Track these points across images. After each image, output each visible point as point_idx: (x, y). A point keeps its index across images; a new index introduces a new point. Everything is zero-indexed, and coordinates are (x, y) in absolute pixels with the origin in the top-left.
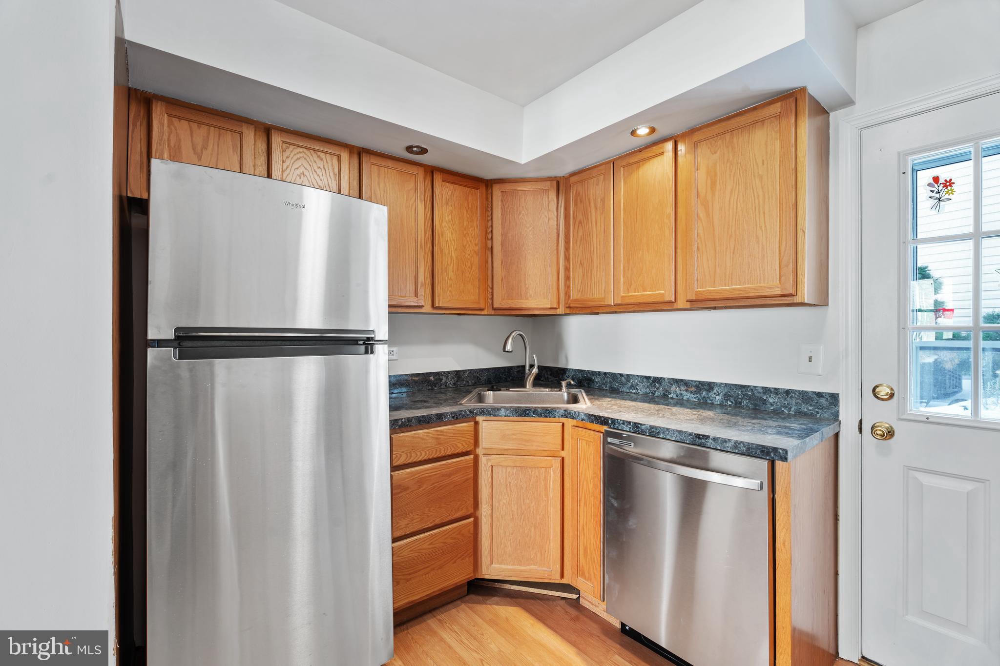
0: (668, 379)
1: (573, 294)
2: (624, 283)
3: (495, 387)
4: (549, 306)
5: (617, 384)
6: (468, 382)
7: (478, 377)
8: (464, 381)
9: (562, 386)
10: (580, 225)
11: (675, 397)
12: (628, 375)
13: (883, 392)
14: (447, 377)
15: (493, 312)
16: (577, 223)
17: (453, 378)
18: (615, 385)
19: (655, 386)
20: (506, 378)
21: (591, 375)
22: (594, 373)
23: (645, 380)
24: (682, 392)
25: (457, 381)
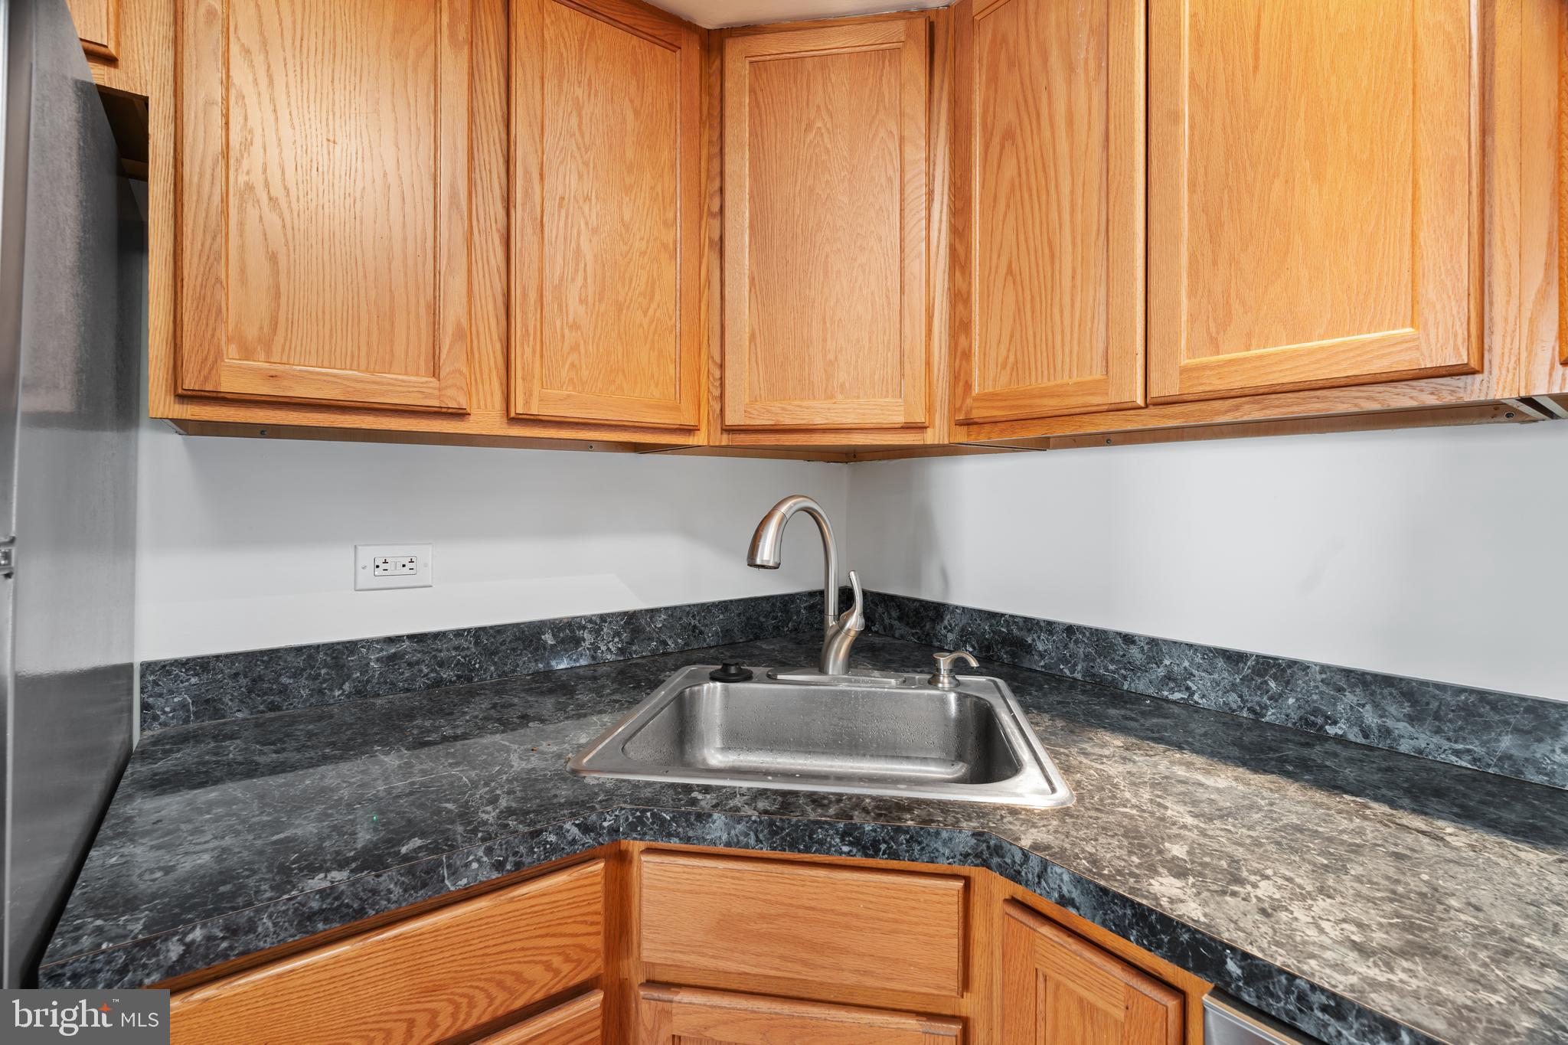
0: (1324, 669)
1: (983, 378)
2: (1193, 319)
3: (733, 670)
4: (900, 419)
5: (1112, 667)
6: (664, 643)
7: (695, 627)
8: (651, 639)
9: (938, 670)
10: (1008, 144)
11: (1354, 736)
12: (1153, 642)
14: (597, 632)
15: (725, 440)
16: (996, 140)
17: (617, 634)
18: (1106, 669)
19: (1263, 688)
20: (777, 628)
21: (1020, 629)
22: (1031, 624)
23: (1220, 663)
24: (1390, 723)
25: (631, 643)
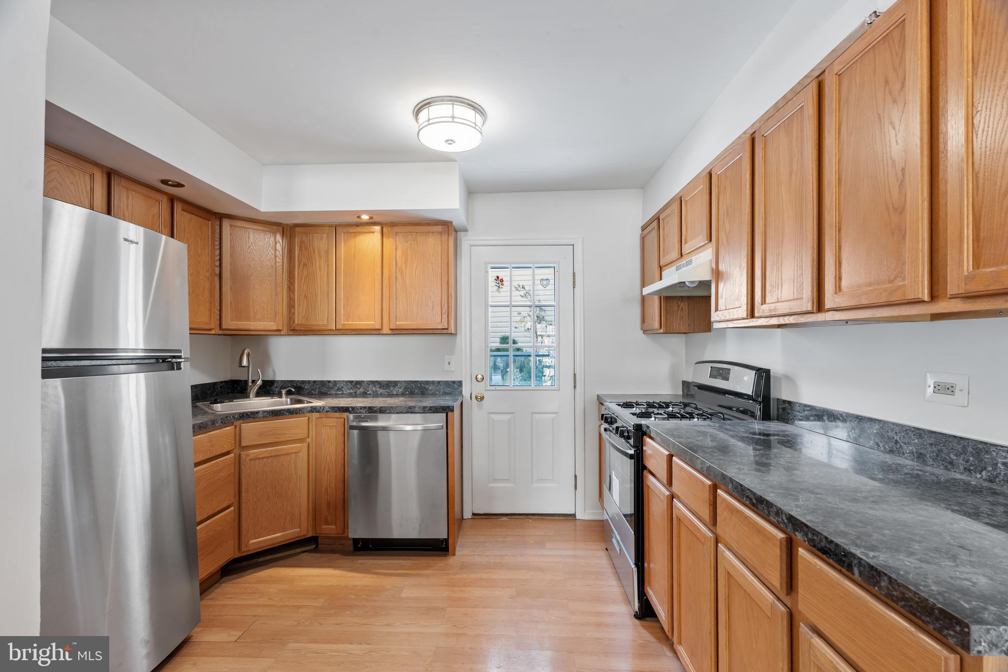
0: (367, 381)
1: (298, 320)
2: (344, 315)
3: (218, 400)
4: (275, 328)
5: (325, 389)
9: (282, 394)
10: (305, 267)
11: (372, 393)
12: (335, 381)
13: (480, 377)
15: (221, 332)
16: (302, 264)
18: (324, 390)
19: (357, 387)
21: (300, 384)
22: (303, 382)
23: (349, 383)
24: (377, 389)
